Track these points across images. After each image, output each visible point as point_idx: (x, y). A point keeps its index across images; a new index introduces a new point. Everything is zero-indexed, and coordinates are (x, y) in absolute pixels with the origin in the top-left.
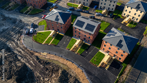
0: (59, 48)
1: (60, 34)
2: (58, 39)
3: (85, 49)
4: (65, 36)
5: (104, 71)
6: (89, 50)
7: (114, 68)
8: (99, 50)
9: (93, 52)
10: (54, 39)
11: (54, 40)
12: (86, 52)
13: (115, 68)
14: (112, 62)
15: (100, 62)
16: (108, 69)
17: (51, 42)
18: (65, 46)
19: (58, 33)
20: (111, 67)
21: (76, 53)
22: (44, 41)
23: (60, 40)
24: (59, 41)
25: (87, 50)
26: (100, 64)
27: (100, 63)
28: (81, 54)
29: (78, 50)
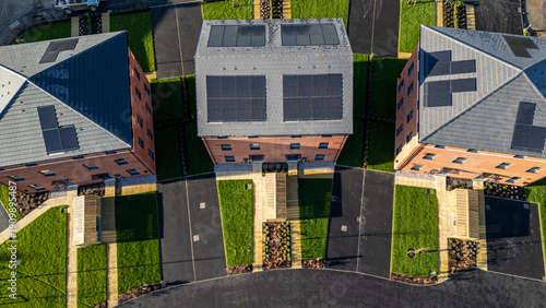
0: (185, 288)
1: (127, 190)
2: (140, 236)
3: (327, 210)
4: (169, 191)
5: (480, 281)
6: (344, 205)
7: (510, 241)
8: (392, 177)
9: (369, 206)
10: (113, 248)
11: (120, 255)
12: (344, 228)
13: (510, 236)
14: (486, 211)
15: (437, 243)
16: (491, 262)
17: (114, 277)
18: (211, 257)
19: (110, 191)
20: (497, 242)
21: (297, 266)
22: (65, 296)
23: (159, 234)
24: (154, 243)
25: (336, 211)
26: (444, 256)
27: (437, 251)
28: (326, 258)
29: (297, 238)
